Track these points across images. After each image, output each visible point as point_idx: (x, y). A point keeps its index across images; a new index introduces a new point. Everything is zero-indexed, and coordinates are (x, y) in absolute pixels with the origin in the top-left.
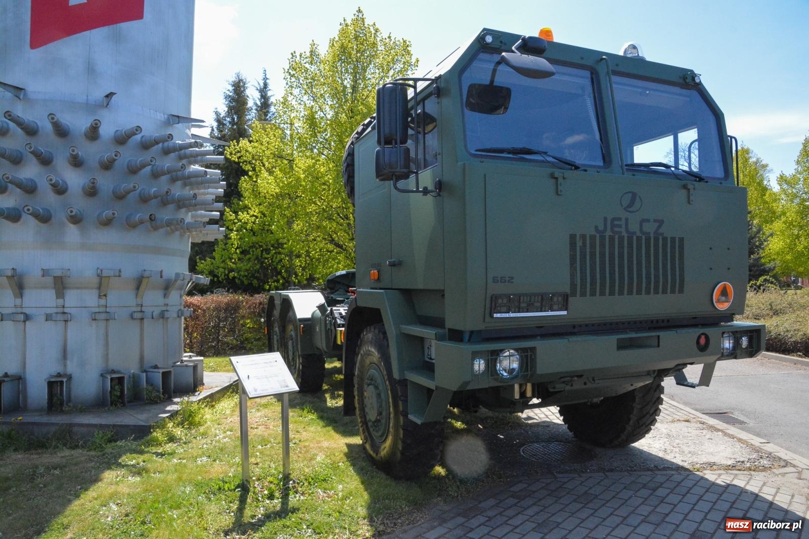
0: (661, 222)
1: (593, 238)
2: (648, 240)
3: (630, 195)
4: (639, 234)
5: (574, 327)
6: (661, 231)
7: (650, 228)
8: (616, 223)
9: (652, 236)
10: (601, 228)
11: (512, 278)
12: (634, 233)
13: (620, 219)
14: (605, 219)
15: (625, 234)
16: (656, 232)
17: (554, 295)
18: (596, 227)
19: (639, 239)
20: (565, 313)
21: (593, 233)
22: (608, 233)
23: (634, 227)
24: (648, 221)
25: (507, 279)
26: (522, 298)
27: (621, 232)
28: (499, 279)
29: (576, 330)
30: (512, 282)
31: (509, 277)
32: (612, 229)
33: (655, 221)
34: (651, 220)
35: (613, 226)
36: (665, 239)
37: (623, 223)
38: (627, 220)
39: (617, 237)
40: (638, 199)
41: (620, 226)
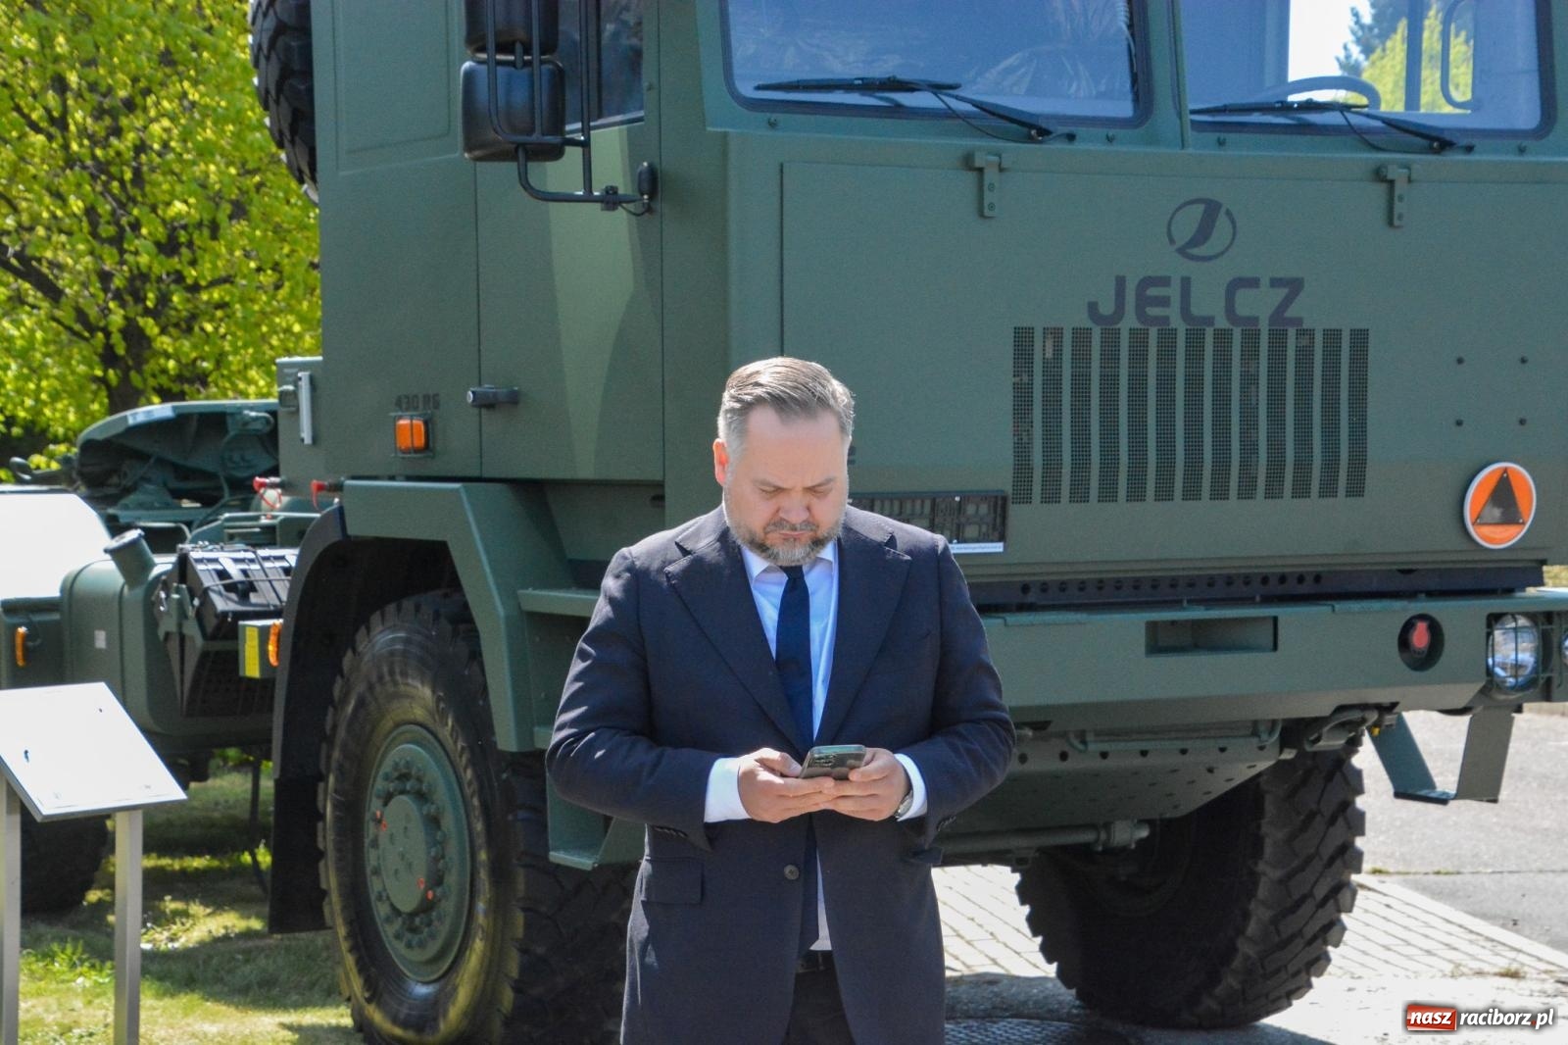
0: (1294, 286)
1: (1081, 336)
2: (1251, 339)
4: (1222, 323)
5: (1025, 588)
6: (1291, 312)
7: (1258, 304)
8: (1152, 292)
9: (1264, 326)
10: (1107, 308)
12: (1209, 321)
13: (1164, 282)
14: (1121, 282)
15: (1178, 322)
16: (1278, 315)
17: (966, 497)
18: (1092, 307)
19: (1224, 338)
20: (997, 547)
21: (1084, 321)
22: (1129, 322)
23: (1208, 303)
24: (1253, 283)
27: (1166, 320)
29: (1031, 598)
32: (1140, 311)
33: (1275, 283)
34: (1265, 282)
35: (1143, 301)
36: (1306, 333)
37: (1174, 292)
38: (1186, 283)
39: (1153, 332)
40: (1222, 221)
41: (1164, 302)
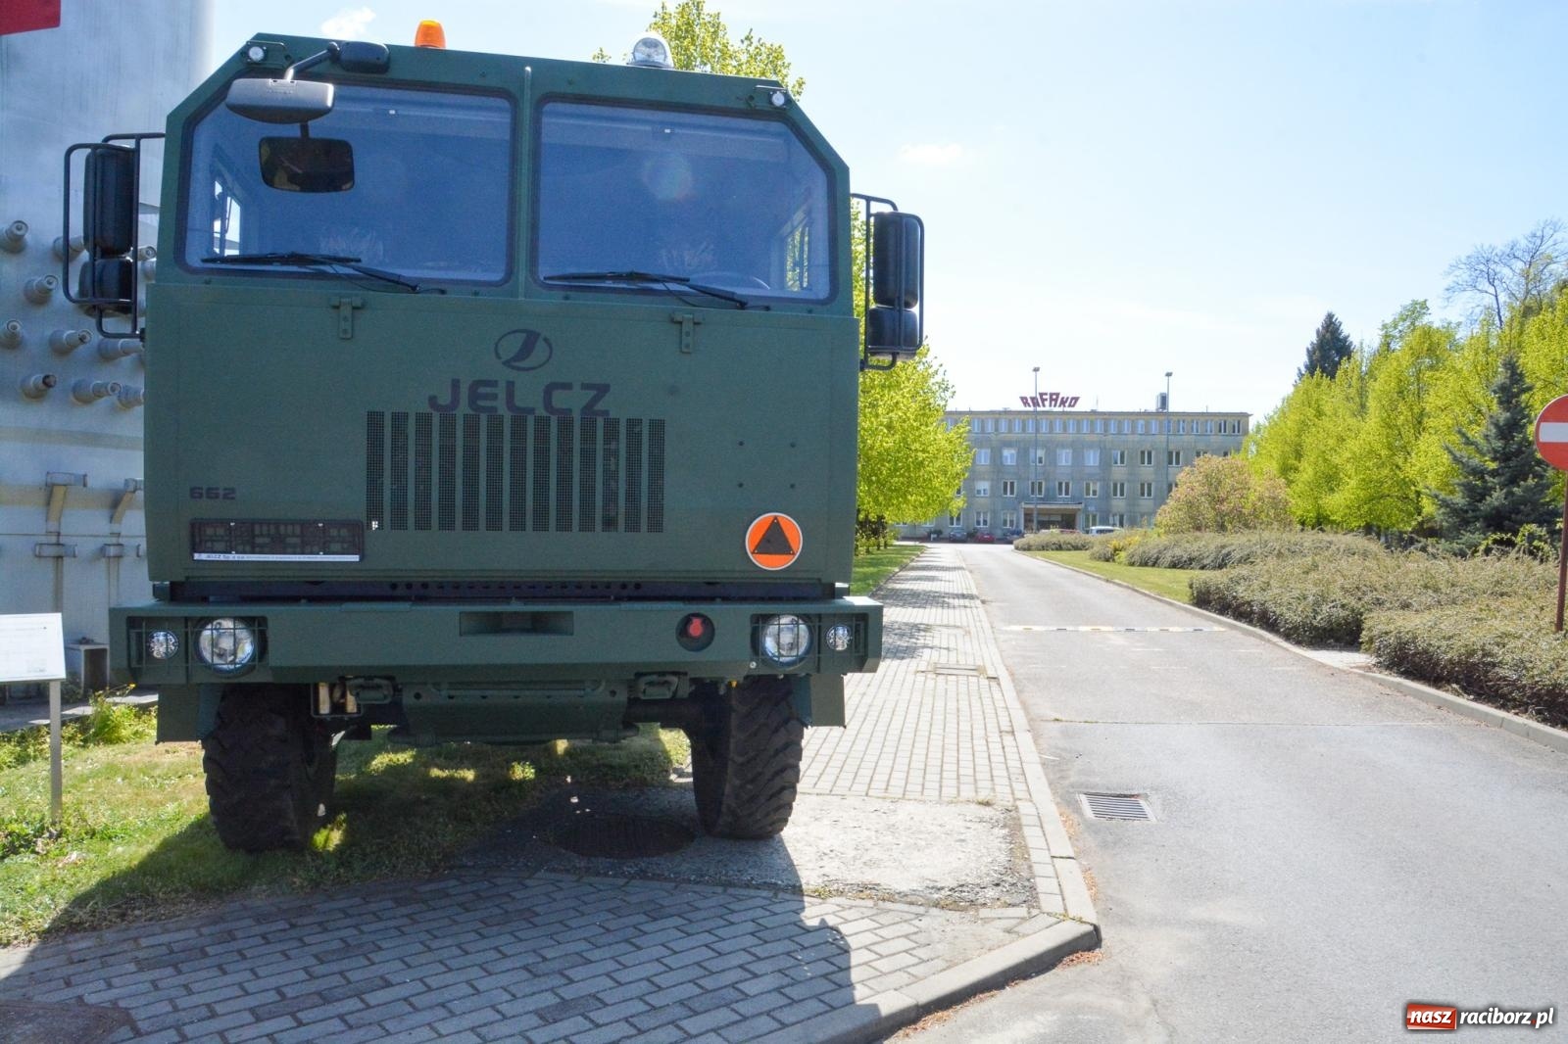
0: (602, 390)
1: (424, 421)
2: (566, 425)
3: (521, 337)
4: (541, 412)
5: (394, 586)
6: (600, 406)
7: (573, 401)
8: (482, 390)
9: (577, 416)
10: (445, 399)
11: (233, 491)
12: (532, 411)
13: (493, 384)
14: (455, 385)
15: (503, 410)
16: (588, 410)
17: (329, 524)
18: (433, 401)
19: (542, 424)
20: (355, 558)
21: (426, 408)
22: (463, 409)
23: (529, 395)
24: (567, 386)
25: (221, 492)
26: (257, 528)
27: (494, 409)
28: (204, 492)
29: (399, 592)
30: (233, 498)
31: (225, 489)
32: (472, 402)
33: (586, 387)
34: (577, 387)
35: (474, 397)
36: (612, 426)
37: (501, 391)
38: (510, 385)
39: (484, 418)
40: (540, 345)
41: (495, 397)
